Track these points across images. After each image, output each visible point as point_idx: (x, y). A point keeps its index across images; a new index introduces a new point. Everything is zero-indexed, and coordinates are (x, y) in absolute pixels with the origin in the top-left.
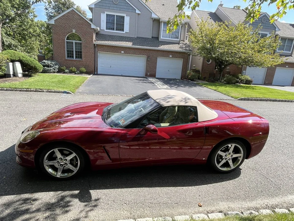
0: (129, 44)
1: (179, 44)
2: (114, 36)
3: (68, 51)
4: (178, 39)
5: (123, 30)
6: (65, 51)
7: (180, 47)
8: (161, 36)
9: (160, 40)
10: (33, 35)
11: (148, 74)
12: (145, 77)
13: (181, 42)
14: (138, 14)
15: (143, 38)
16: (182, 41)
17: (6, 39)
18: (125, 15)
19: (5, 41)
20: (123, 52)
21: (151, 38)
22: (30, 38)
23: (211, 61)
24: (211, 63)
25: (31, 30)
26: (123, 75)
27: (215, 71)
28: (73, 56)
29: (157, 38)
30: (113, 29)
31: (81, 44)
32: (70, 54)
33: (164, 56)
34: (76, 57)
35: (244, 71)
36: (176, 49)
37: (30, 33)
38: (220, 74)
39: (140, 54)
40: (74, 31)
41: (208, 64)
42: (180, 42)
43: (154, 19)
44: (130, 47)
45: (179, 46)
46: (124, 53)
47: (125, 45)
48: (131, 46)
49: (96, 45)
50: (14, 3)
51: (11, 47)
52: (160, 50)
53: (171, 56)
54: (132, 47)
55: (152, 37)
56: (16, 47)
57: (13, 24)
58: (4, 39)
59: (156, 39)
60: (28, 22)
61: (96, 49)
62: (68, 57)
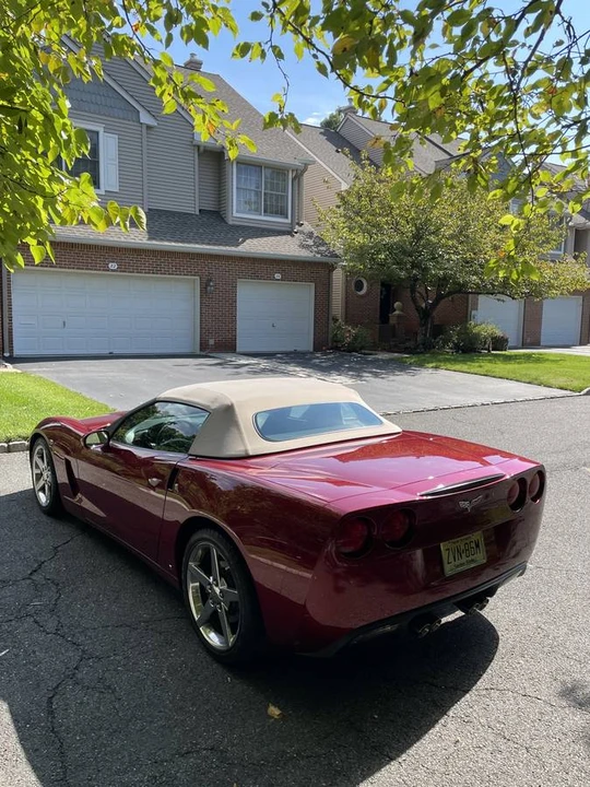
1: (291, 234)
4: (287, 217)
7: (303, 246)
8: (235, 208)
9: (231, 222)
11: (212, 342)
12: (198, 352)
13: (297, 227)
14: (149, 127)
15: (173, 214)
16: (297, 224)
18: (100, 128)
20: (113, 266)
21: (198, 213)
23: (365, 284)
24: (367, 294)
26: (116, 352)
27: (395, 318)
29: (220, 215)
33: (258, 278)
35: (473, 312)
36: (293, 254)
38: (425, 324)
39: (178, 271)
41: (362, 296)
42: (292, 228)
43: (202, 149)
44: (144, 247)
45: (296, 241)
46: (120, 269)
47: (123, 239)
48: (143, 242)
52: (243, 255)
53: (278, 276)
54: (151, 248)
55: (200, 210)
59: (214, 218)
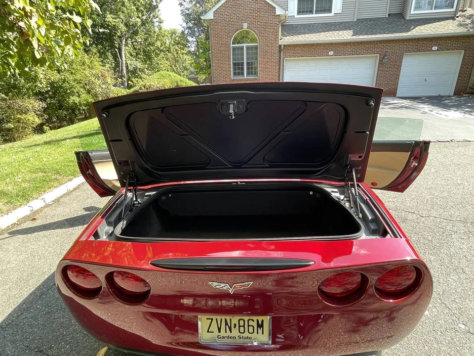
0: (346, 36)
1: (453, 18)
2: (313, 25)
3: (234, 64)
4: (453, 8)
5: (330, 11)
6: (229, 65)
7: (460, 26)
8: (412, 8)
9: (408, 18)
10: (161, 51)
13: (460, 13)
16: (460, 11)
17: (130, 61)
19: (129, 64)
20: (331, 53)
21: (387, 16)
22: (157, 55)
25: (158, 44)
28: (243, 72)
29: (401, 15)
30: (311, 12)
31: (256, 48)
32: (239, 69)
33: (419, 51)
34: (248, 74)
36: (449, 31)
37: (158, 48)
39: (366, 52)
40: (245, 26)
42: (455, 14)
44: (347, 41)
45: (456, 22)
46: (335, 55)
47: (337, 39)
48: (349, 38)
49: (282, 47)
50: (139, 4)
51: (136, 73)
52: (410, 37)
53: (435, 48)
54: (353, 40)
55: (389, 14)
56: (142, 71)
57: (137, 38)
58: (128, 62)
59: (397, 17)
60: (155, 32)
61: (282, 53)
62: (235, 74)
